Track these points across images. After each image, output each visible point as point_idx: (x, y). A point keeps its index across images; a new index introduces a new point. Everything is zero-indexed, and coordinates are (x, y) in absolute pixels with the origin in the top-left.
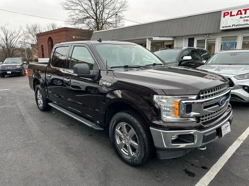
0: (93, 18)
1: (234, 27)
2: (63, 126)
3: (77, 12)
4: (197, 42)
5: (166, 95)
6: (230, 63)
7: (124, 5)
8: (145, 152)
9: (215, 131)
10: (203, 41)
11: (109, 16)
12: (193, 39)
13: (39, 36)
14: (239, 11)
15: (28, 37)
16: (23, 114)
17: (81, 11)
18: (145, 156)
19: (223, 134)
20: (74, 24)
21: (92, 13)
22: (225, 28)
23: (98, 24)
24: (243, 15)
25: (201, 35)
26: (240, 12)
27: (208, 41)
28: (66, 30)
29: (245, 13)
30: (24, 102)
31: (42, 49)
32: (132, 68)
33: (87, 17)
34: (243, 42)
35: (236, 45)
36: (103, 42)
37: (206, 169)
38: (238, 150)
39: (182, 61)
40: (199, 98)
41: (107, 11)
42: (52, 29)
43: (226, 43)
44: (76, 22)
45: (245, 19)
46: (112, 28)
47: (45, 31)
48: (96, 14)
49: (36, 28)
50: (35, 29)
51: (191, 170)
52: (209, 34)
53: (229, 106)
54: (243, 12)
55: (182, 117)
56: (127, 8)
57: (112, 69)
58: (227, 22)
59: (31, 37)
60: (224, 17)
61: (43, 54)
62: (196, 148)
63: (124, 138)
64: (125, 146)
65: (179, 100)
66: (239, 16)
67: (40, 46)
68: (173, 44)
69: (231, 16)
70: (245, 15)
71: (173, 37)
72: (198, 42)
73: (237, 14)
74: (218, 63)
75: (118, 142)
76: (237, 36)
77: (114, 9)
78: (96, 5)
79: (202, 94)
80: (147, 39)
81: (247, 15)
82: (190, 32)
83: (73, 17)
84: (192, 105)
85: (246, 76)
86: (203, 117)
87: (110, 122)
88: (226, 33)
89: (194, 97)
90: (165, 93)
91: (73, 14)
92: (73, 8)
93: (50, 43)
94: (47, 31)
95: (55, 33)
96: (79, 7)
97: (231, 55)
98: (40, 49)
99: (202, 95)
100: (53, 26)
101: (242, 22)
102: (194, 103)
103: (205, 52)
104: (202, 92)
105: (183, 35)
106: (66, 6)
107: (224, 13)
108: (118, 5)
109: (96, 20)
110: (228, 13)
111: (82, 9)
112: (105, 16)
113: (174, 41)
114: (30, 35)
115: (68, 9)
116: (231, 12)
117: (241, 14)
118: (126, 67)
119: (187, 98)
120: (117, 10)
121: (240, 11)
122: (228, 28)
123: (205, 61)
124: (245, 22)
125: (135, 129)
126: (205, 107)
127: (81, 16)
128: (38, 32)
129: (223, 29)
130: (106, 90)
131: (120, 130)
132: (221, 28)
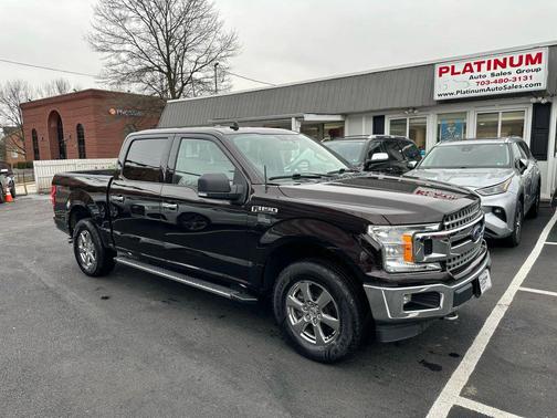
0: (160, 70)
1: (459, 96)
2: (153, 303)
3: (124, 56)
4: (391, 124)
5: (391, 225)
6: (463, 165)
7: (229, 44)
8: (355, 332)
9: (471, 285)
10: (402, 123)
11: (198, 66)
12: (383, 117)
13: (27, 108)
14: (467, 65)
16: (51, 285)
17: (132, 55)
18: (353, 340)
19: (482, 291)
20: (119, 83)
21: (157, 60)
22: (443, 98)
23: (172, 83)
24: (476, 74)
25: (397, 109)
26: (468, 68)
27: (412, 121)
28: (94, 94)
29: (479, 70)
30: (38, 260)
31: (35, 139)
32: (308, 178)
33: (148, 69)
34: (478, 123)
35: (465, 128)
36: (241, 129)
37: (457, 357)
38: (503, 321)
39: (370, 163)
40: (442, 228)
41: (192, 56)
42: (58, 94)
43: (447, 126)
44: (123, 79)
45: (479, 80)
46: (207, 95)
47: (40, 98)
48: (167, 62)
49: (17, 90)
50: (14, 93)
51: (432, 360)
52: (414, 109)
53: (483, 243)
54: (475, 67)
55: (417, 263)
56: (237, 51)
57: (274, 182)
58: (446, 86)
59: (6, 110)
60: (440, 75)
61: (37, 151)
62: (442, 318)
63: (306, 311)
64: (310, 328)
65: (412, 233)
66: (468, 74)
67: (28, 133)
68: (342, 129)
69: (453, 73)
70: (479, 74)
71: (343, 115)
72: (393, 123)
73: (465, 71)
74: (438, 165)
75: (293, 320)
76: (465, 113)
77: (208, 51)
78: (168, 43)
79: (447, 220)
80: (293, 119)
81: (482, 73)
82: (378, 105)
83: (114, 68)
84: (434, 241)
85: (496, 190)
86: (450, 261)
87: (274, 283)
88: (447, 106)
89: (436, 227)
90: (388, 221)
91: (114, 61)
92: (115, 47)
93: (54, 125)
94: (45, 97)
95: (66, 101)
96: (128, 47)
97: (463, 150)
98: (29, 139)
99: (447, 223)
100: (60, 86)
101: (473, 85)
102: (434, 236)
103: (407, 143)
104: (446, 218)
105: (363, 109)
106: (98, 44)
107: (441, 69)
108: (218, 45)
109: (168, 74)
110: (448, 68)
111: (135, 50)
112: (188, 66)
113: (343, 122)
114: (4, 107)
115: (104, 50)
116: (453, 67)
117: (472, 71)
118: (296, 177)
119: (424, 228)
120: (213, 56)
121: (469, 65)
122: (449, 97)
123: (414, 163)
124: (480, 87)
125: (331, 291)
126: (454, 244)
127: (134, 65)
128: (23, 100)
129: (440, 98)
130: (268, 221)
131: (296, 296)
132: (436, 98)
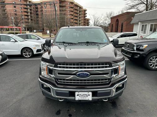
15: (106, 19)
31: (112, 26)
50: (111, 14)
61: (112, 30)
93: (117, 23)
109: (146, 5)
114: (107, 18)
